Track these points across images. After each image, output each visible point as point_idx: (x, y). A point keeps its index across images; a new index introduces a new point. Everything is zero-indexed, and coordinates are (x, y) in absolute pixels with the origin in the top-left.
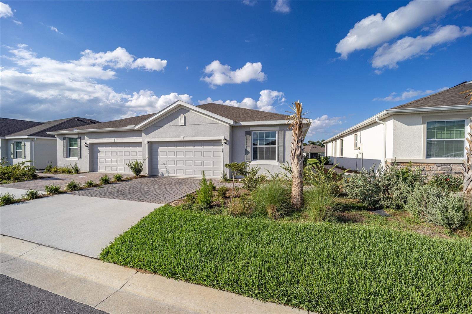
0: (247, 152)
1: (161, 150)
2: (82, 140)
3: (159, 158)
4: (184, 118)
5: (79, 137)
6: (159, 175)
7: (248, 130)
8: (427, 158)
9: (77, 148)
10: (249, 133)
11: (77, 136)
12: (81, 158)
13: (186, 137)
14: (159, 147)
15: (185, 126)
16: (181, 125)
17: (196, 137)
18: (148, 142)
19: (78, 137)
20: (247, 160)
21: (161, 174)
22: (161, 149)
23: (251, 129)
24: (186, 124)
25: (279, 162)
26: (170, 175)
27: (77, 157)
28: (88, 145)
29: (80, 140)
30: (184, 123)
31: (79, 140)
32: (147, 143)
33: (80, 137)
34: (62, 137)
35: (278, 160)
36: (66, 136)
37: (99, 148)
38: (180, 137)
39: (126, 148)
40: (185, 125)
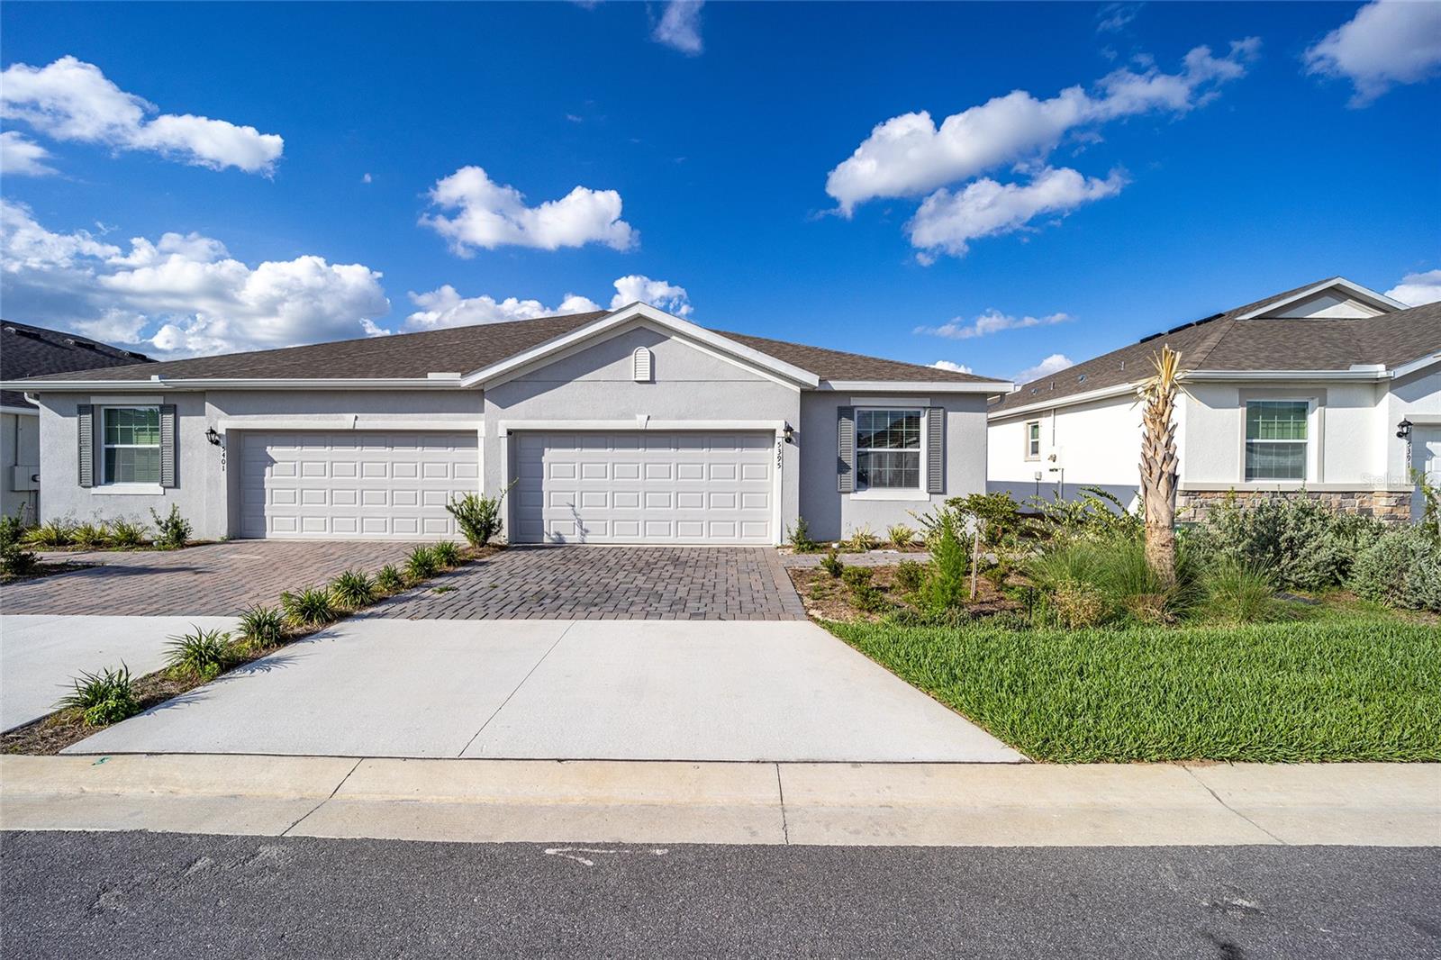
0: (842, 467)
1: (552, 457)
2: (183, 419)
3: (546, 486)
4: (649, 358)
5: (169, 406)
6: (546, 540)
7: (844, 404)
8: (1246, 480)
9: (158, 446)
10: (846, 412)
11: (160, 400)
12: (176, 485)
13: (657, 418)
14: (546, 450)
15: (651, 385)
16: (637, 379)
17: (691, 419)
18: (510, 432)
19: (161, 406)
20: (843, 490)
21: (554, 537)
22: (550, 455)
23: (854, 402)
24: (656, 379)
25: (931, 493)
26: (589, 539)
27: (158, 484)
28: (220, 436)
29: (172, 416)
30: (649, 375)
31: (168, 419)
32: (505, 434)
33: (175, 406)
34: (73, 404)
35: (929, 487)
36: (94, 401)
37: (269, 448)
38: (635, 419)
39: (397, 450)
40: (652, 381)
